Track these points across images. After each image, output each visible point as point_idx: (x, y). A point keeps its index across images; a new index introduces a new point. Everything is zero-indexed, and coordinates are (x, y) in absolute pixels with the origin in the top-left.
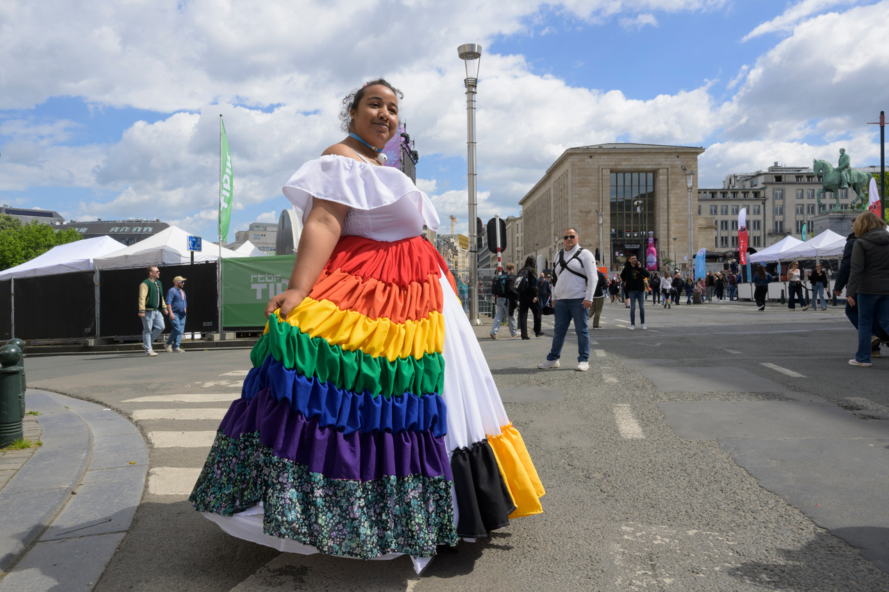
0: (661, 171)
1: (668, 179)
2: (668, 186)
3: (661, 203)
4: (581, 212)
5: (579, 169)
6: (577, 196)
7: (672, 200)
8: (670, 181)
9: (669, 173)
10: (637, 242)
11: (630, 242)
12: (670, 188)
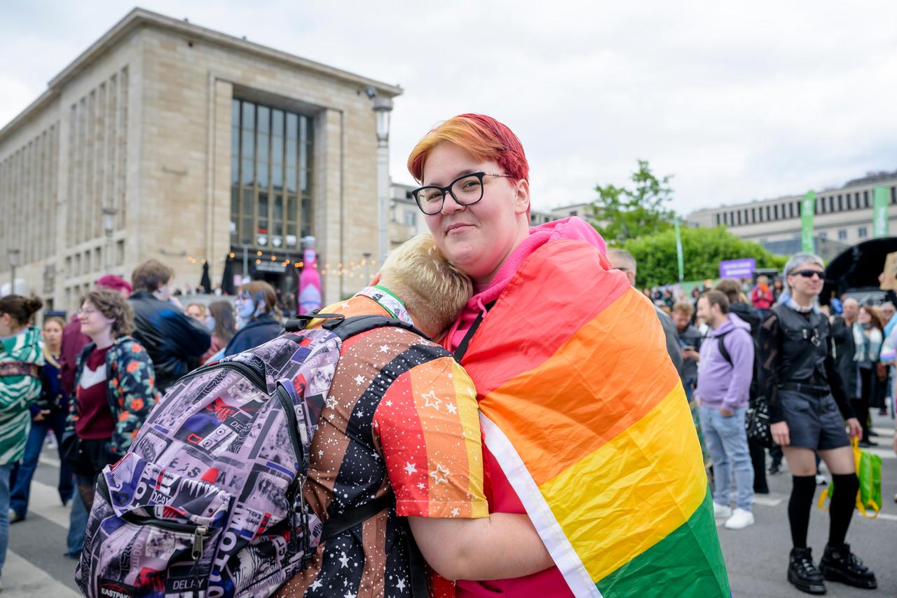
0: (330, 114)
1: (342, 134)
2: (342, 148)
3: (330, 180)
4: (165, 170)
5: (162, 64)
6: (154, 130)
7: (349, 177)
8: (346, 138)
9: (345, 121)
10: (281, 257)
11: (267, 255)
12: (346, 151)
